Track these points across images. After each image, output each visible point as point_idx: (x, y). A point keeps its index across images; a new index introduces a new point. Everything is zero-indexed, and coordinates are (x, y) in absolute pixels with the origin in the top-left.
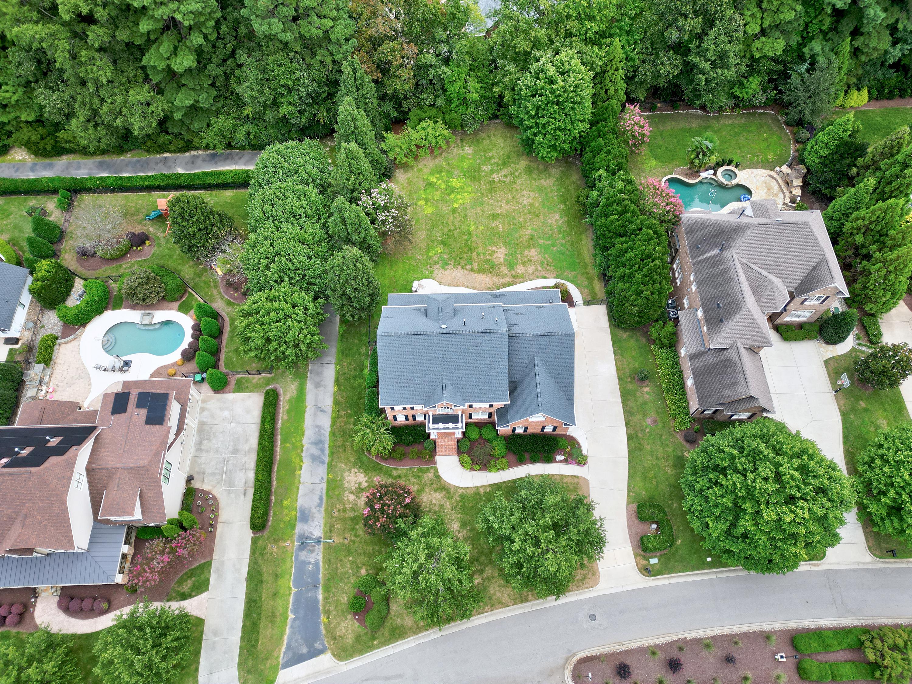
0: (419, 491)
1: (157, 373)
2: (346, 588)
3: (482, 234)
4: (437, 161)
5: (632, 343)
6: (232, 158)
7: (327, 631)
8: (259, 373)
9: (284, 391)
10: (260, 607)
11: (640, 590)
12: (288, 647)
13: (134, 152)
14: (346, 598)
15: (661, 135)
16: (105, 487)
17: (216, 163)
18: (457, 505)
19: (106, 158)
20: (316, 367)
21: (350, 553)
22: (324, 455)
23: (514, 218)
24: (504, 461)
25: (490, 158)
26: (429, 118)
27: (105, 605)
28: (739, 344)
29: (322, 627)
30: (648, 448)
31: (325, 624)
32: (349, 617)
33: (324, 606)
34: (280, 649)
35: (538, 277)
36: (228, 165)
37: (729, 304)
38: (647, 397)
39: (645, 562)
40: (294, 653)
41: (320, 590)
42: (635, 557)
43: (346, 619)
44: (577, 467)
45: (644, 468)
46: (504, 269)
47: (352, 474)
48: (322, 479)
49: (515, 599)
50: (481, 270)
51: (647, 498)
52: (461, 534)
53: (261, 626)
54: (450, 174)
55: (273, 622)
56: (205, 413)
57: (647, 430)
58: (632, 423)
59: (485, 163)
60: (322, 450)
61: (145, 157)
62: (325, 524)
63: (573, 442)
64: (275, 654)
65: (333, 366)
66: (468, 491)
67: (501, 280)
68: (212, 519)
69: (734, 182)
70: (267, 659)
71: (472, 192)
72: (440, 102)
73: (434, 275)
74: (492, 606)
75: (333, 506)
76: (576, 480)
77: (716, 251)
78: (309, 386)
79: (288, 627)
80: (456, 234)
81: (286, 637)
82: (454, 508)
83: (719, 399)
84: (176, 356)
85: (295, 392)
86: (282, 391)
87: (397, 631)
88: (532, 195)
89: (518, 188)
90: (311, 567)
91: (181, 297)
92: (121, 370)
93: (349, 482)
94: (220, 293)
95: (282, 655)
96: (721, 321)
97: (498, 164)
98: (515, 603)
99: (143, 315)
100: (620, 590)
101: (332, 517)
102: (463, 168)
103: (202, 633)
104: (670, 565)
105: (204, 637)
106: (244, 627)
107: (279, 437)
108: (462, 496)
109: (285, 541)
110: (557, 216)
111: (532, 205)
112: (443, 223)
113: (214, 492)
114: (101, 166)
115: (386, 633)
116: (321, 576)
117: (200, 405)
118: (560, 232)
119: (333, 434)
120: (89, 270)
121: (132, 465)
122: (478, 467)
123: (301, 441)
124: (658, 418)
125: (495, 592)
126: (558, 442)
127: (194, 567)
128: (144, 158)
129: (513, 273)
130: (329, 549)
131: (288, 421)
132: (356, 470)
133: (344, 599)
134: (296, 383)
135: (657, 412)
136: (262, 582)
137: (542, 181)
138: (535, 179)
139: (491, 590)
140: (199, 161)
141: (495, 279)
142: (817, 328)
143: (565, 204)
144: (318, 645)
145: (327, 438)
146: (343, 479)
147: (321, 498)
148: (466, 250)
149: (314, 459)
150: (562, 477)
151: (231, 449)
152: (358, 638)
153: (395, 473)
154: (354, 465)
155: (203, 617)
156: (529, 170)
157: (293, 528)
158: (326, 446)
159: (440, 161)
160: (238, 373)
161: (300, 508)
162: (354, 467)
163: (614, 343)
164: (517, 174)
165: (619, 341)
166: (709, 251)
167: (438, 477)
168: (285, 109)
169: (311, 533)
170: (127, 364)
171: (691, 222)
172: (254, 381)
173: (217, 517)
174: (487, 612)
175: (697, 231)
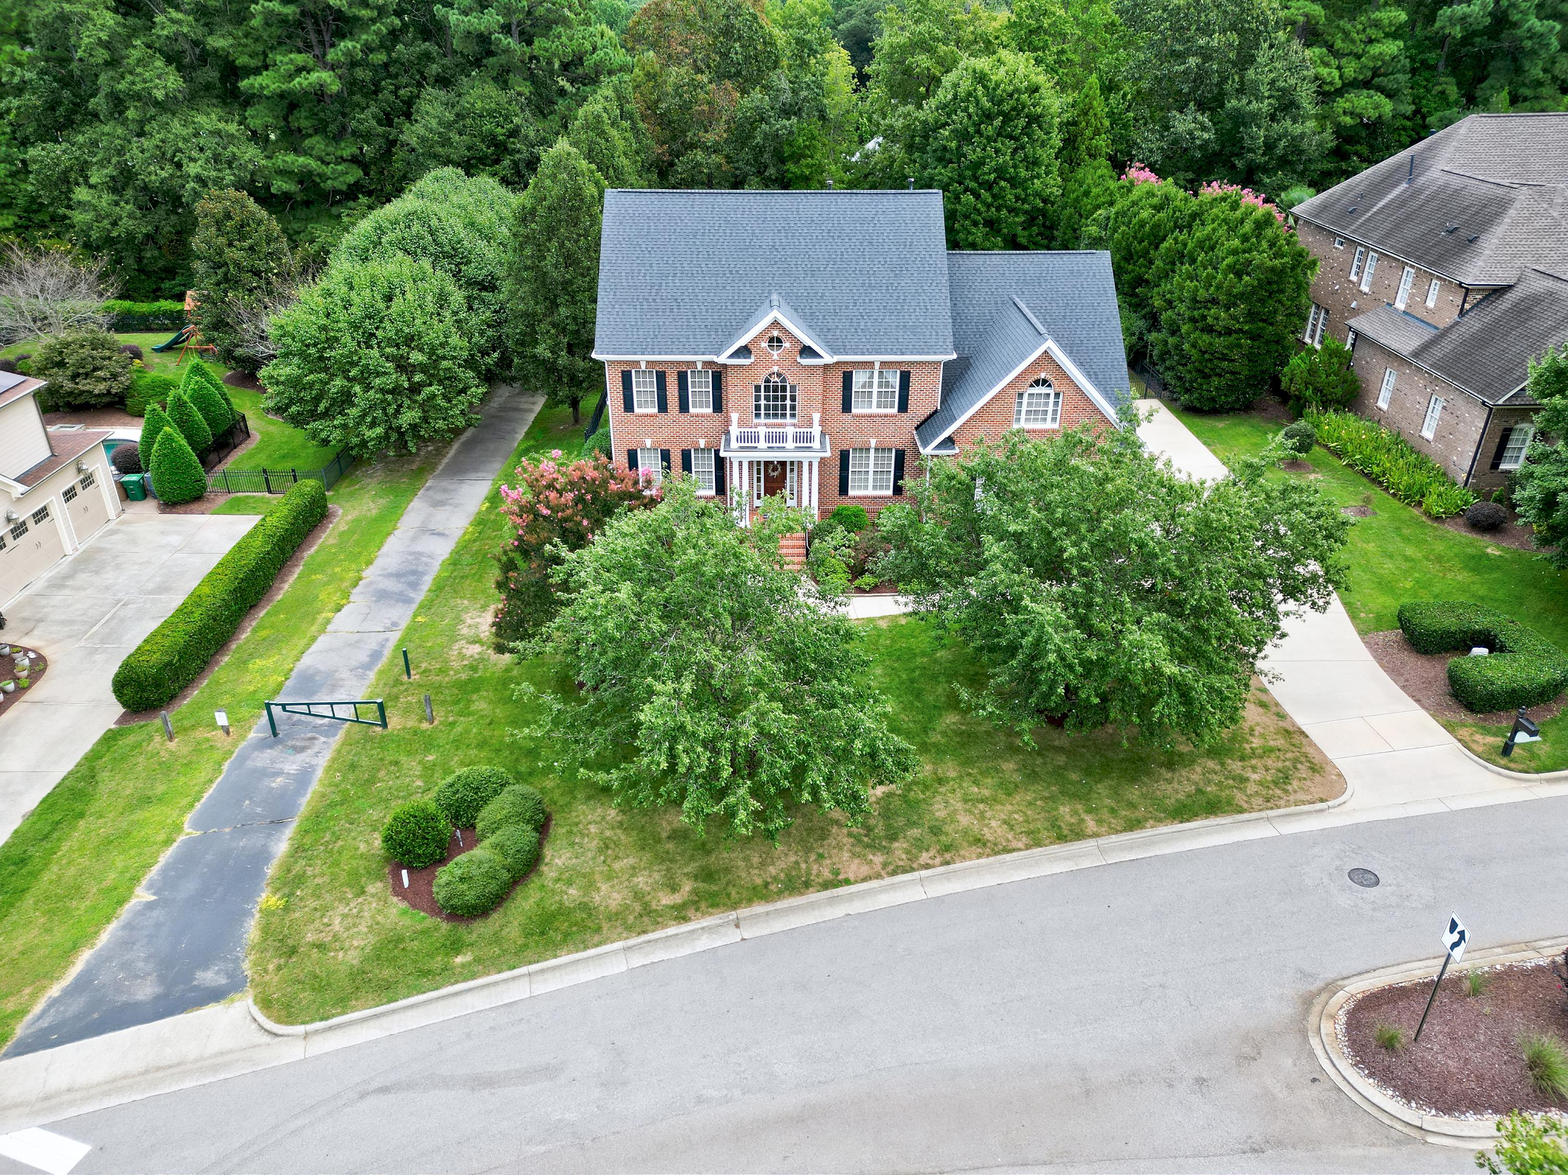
5: (1243, 429)
7: (268, 932)
9: (346, 510)
20: (444, 484)
22: (416, 589)
29: (252, 922)
31: (267, 915)
32: (377, 885)
33: (286, 868)
34: (41, 989)
37: (1476, 214)
38: (1320, 484)
39: (1495, 741)
40: (95, 1005)
41: (289, 832)
42: (1449, 727)
48: (395, 624)
55: (58, 913)
56: (117, 537)
60: (414, 584)
65: (487, 482)
77: (1399, 189)
78: (417, 504)
79: (111, 927)
81: (84, 957)
85: (375, 511)
86: (340, 512)
87: (560, 924)
90: (278, 782)
95: (38, 1009)
96: (1472, 241)
100: (1438, 808)
101: (399, 683)
107: (299, 570)
113: (47, 650)
115: (513, 930)
116: (305, 799)
119: (453, 562)
123: (359, 571)
125: (953, 814)
130: (366, 742)
131: (337, 547)
134: (384, 501)
136: (80, 815)
144: (209, 977)
145: (434, 567)
146: (457, 622)
147: (376, 655)
149: (385, 596)
151: (150, 586)
152: (388, 948)
158: (429, 578)
160: (244, 490)
161: (304, 671)
163: (1199, 436)
165: (1211, 431)
166: (1381, 199)
173: (24, 689)
174: (927, 867)
175: (1338, 200)
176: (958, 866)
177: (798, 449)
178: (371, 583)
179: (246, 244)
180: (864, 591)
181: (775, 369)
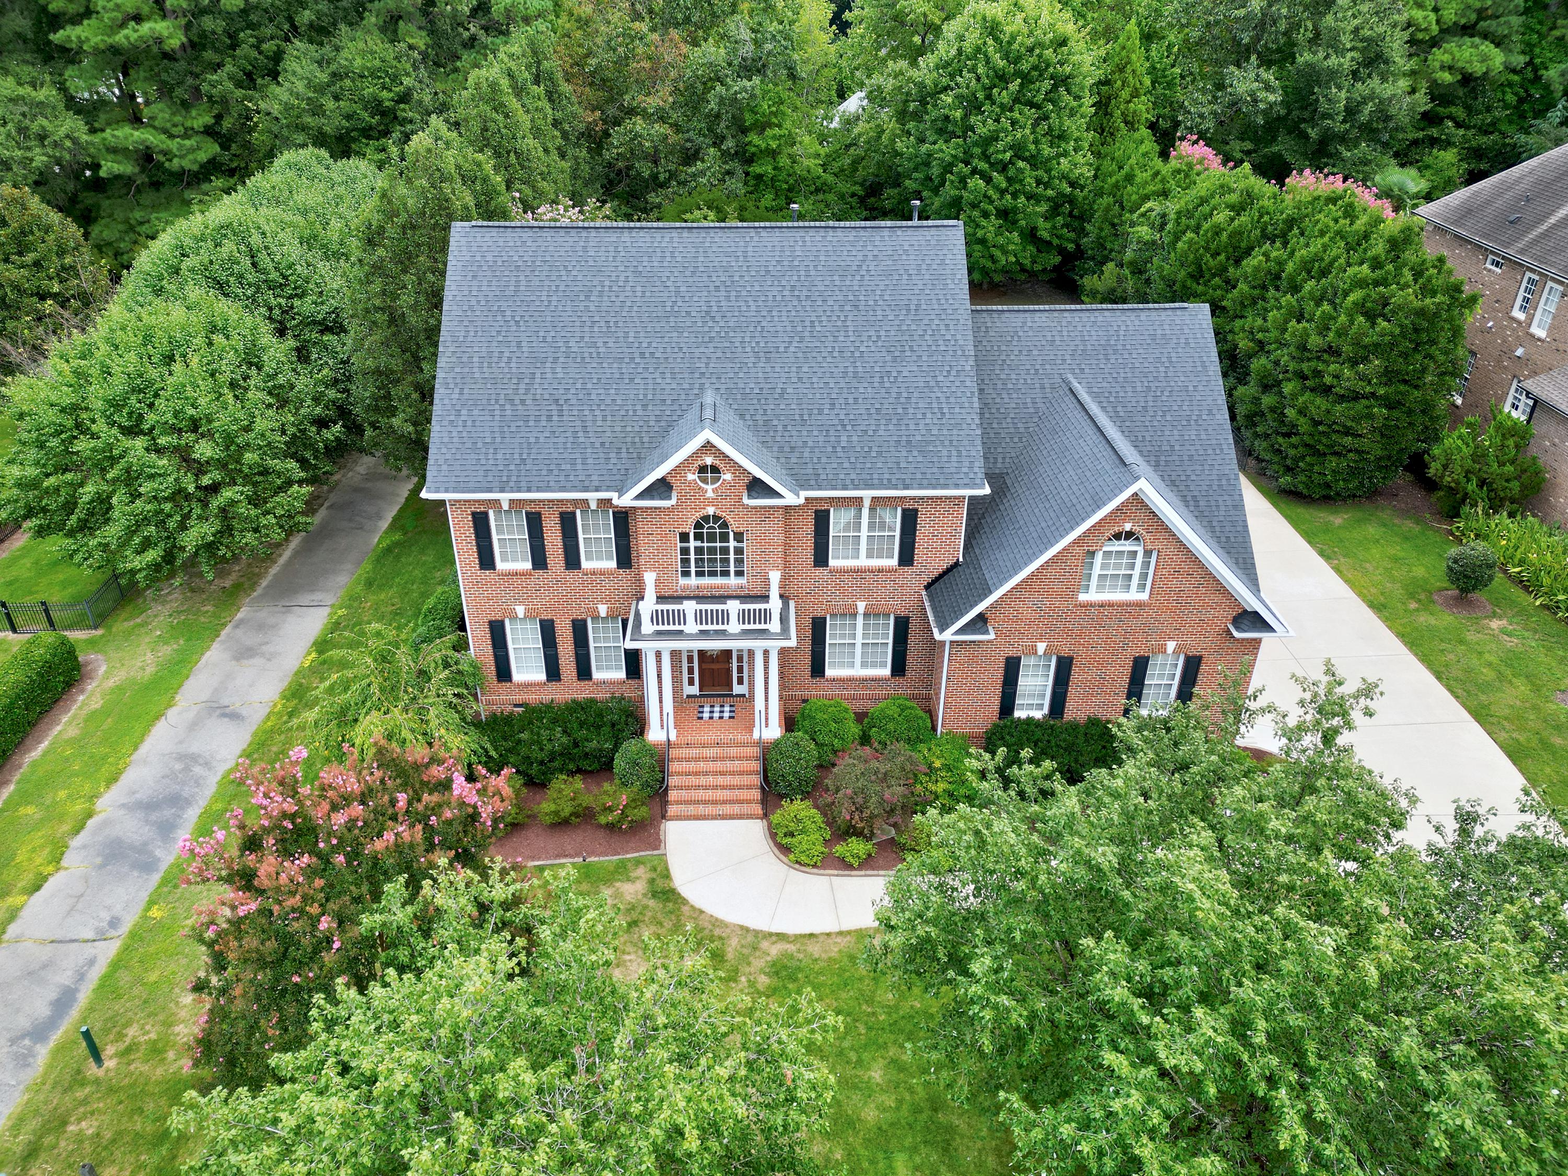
8: (49, 624)
9: (111, 668)
20: (263, 614)
22: (168, 840)
38: (1511, 640)
48: (114, 923)
60: (169, 827)
65: (322, 612)
75: (110, 1029)
78: (215, 654)
85: (153, 669)
86: (103, 667)
108: (783, 970)
122: (856, 847)
123: (93, 798)
134: (169, 649)
145: (207, 789)
147: (64, 1001)
149: (117, 854)
158: (193, 813)
163: (1307, 534)
165: (1327, 533)
166: (1558, 208)
167: (666, 894)
175: (1488, 202)
177: (746, 634)
178: (106, 823)
179: (30, 258)
180: (850, 867)
181: (711, 511)
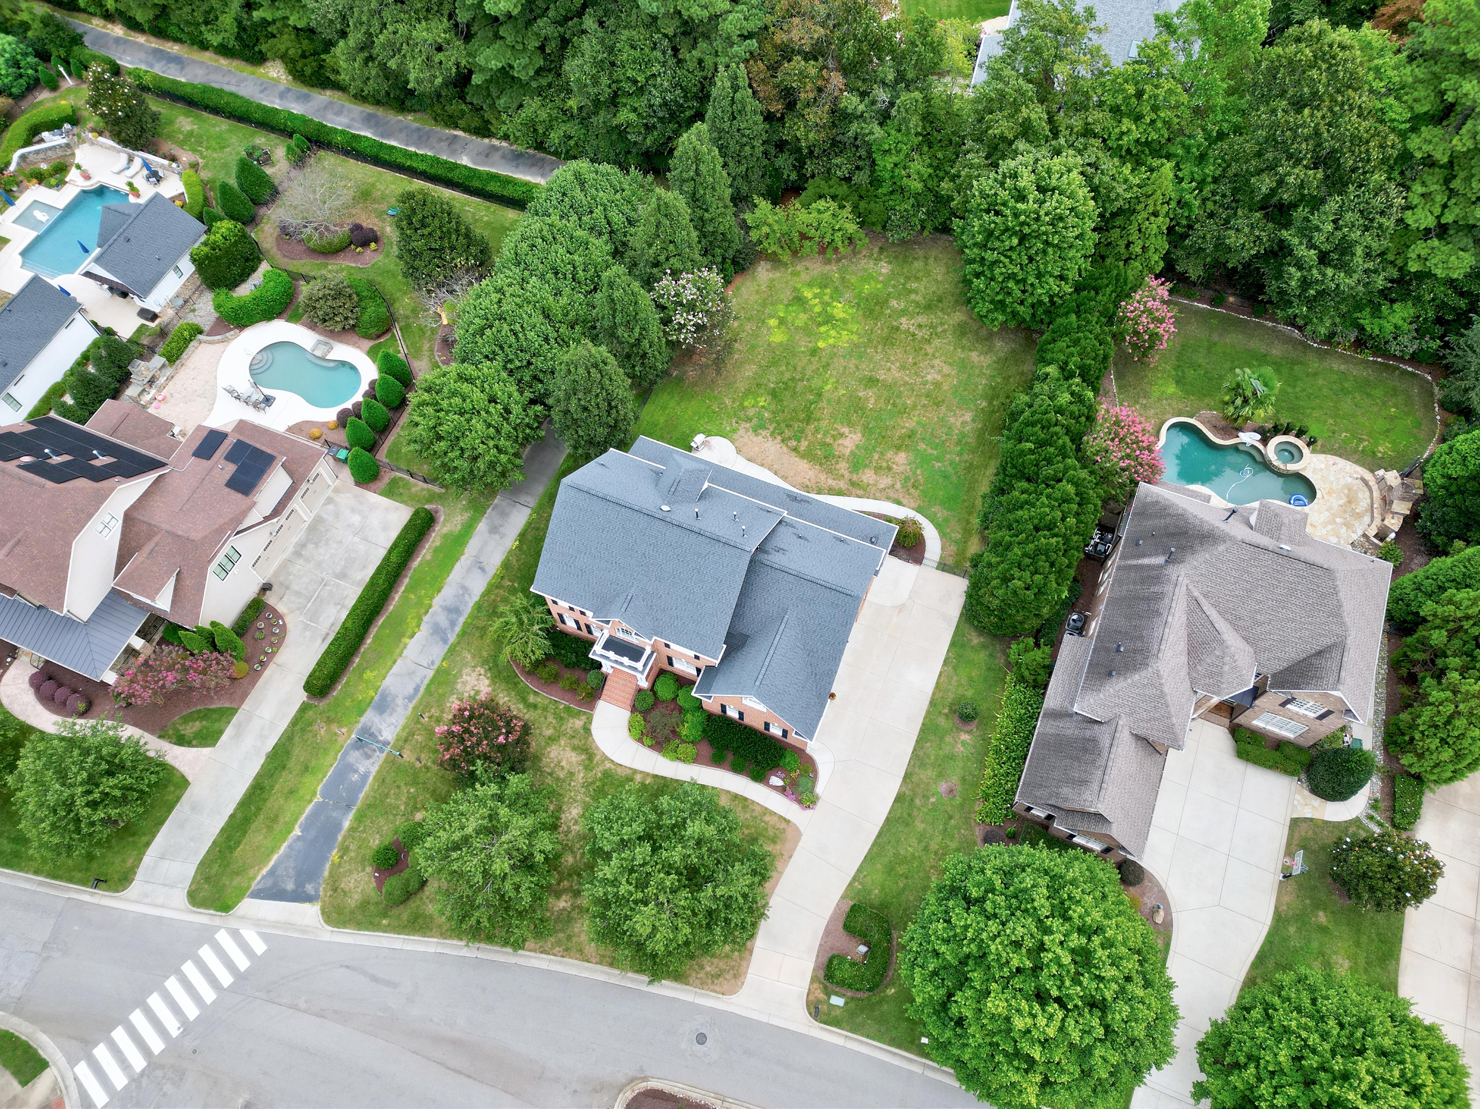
0: (552, 739)
1: (297, 428)
2: (385, 828)
3: (839, 402)
4: (828, 267)
5: (982, 657)
6: (542, 167)
7: (331, 875)
8: (425, 481)
9: (445, 520)
10: (265, 800)
11: (794, 1033)
12: (272, 872)
13: (419, 115)
14: (377, 842)
15: (1209, 349)
16: (138, 548)
17: (517, 166)
18: (593, 783)
19: (380, 112)
20: (504, 504)
21: (414, 782)
22: (452, 630)
23: (899, 395)
24: (691, 749)
25: (911, 291)
26: (834, 198)
27: (82, 706)
28: (1121, 723)
29: (328, 866)
30: (920, 826)
31: (333, 864)
32: (369, 869)
33: (345, 838)
34: (260, 869)
35: (888, 499)
36: (532, 175)
37: (1135, 651)
38: (960, 748)
39: (822, 996)
40: (275, 884)
41: (351, 815)
42: (812, 981)
43: (363, 870)
44: (795, 806)
45: (897, 855)
46: (843, 466)
47: (474, 675)
48: (433, 663)
49: (603, 956)
50: (808, 455)
51: (876, 902)
52: (577, 828)
53: (253, 826)
54: (837, 294)
55: (270, 828)
56: (331, 507)
57: (932, 800)
58: (915, 779)
59: (898, 298)
60: (453, 624)
61: (430, 126)
62: (404, 728)
63: (808, 766)
64: (251, 873)
65: (528, 511)
66: (619, 770)
67: (830, 482)
68: (266, 654)
69: (1292, 467)
70: (238, 874)
71: (857, 333)
72: (862, 178)
73: (735, 436)
74: (566, 950)
75: (428, 706)
76: (783, 825)
77: (1160, 560)
78: (482, 526)
79: (285, 844)
80: (799, 387)
81: (275, 857)
82: (587, 785)
83: (1050, 796)
84: (330, 415)
85: (459, 527)
86: (442, 519)
87: (420, 921)
88: (946, 369)
89: (930, 351)
90: (355, 777)
91: (379, 336)
92: (256, 406)
93: (464, 683)
94: (431, 350)
95: (259, 878)
96: (1110, 674)
97: (917, 304)
98: (600, 963)
99: (319, 342)
100: (764, 1019)
101: (418, 722)
102: (861, 292)
103: (178, 799)
104: (859, 1020)
105: (178, 807)
106: (232, 816)
107: (406, 581)
108: (607, 774)
109: (341, 726)
110: (968, 417)
111: (937, 385)
112: (788, 364)
113: (287, 620)
114: (369, 120)
115: (405, 917)
116: (362, 795)
117: (329, 493)
118: (959, 442)
119: (479, 607)
120: (285, 256)
121: (180, 533)
122: (648, 741)
123: (432, 598)
124: (959, 788)
125: (581, 932)
126: (782, 756)
127: (213, 707)
128: (427, 128)
129: (855, 478)
130: (393, 764)
131: (428, 563)
132: (482, 672)
133: (375, 842)
134: (467, 515)
135: (963, 779)
136: (284, 767)
137: (974, 355)
138: (963, 348)
139: (577, 927)
140: (497, 156)
141: (823, 477)
142: (1305, 758)
143: (990, 403)
144: (309, 888)
145: (468, 609)
146: (460, 674)
147: (417, 689)
148: (802, 416)
149: (438, 631)
150: (766, 811)
151: (338, 569)
152: (364, 905)
153: (531, 699)
154: (485, 662)
155: (190, 779)
156: (961, 331)
157: (361, 713)
158: (462, 620)
159: (833, 271)
160: (399, 469)
161: (384, 690)
162: (482, 666)
163: (953, 644)
164: (939, 329)
165: (963, 646)
166: (1150, 556)
167: (587, 730)
168: (625, 116)
169: (380, 732)
170: (268, 400)
171: (1149, 499)
172: (413, 489)
173: (274, 653)
174: (555, 955)
176: (566, 960)
177: (630, 664)
178: (434, 613)
